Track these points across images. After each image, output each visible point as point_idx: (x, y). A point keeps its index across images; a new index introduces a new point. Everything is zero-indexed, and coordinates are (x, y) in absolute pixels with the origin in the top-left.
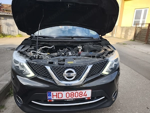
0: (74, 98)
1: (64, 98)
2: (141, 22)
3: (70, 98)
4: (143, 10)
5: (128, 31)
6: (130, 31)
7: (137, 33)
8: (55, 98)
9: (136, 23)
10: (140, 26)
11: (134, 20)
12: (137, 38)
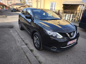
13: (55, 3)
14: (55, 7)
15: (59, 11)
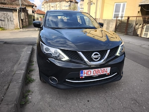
0: (99, 74)
1: (92, 74)
2: (120, 15)
3: (96, 74)
4: (122, 4)
5: (109, 24)
6: (111, 23)
7: (118, 25)
8: (85, 75)
9: (116, 16)
10: (120, 18)
11: (114, 13)
12: (117, 30)
13: (124, 5)
14: (123, 11)
15: (128, 18)
